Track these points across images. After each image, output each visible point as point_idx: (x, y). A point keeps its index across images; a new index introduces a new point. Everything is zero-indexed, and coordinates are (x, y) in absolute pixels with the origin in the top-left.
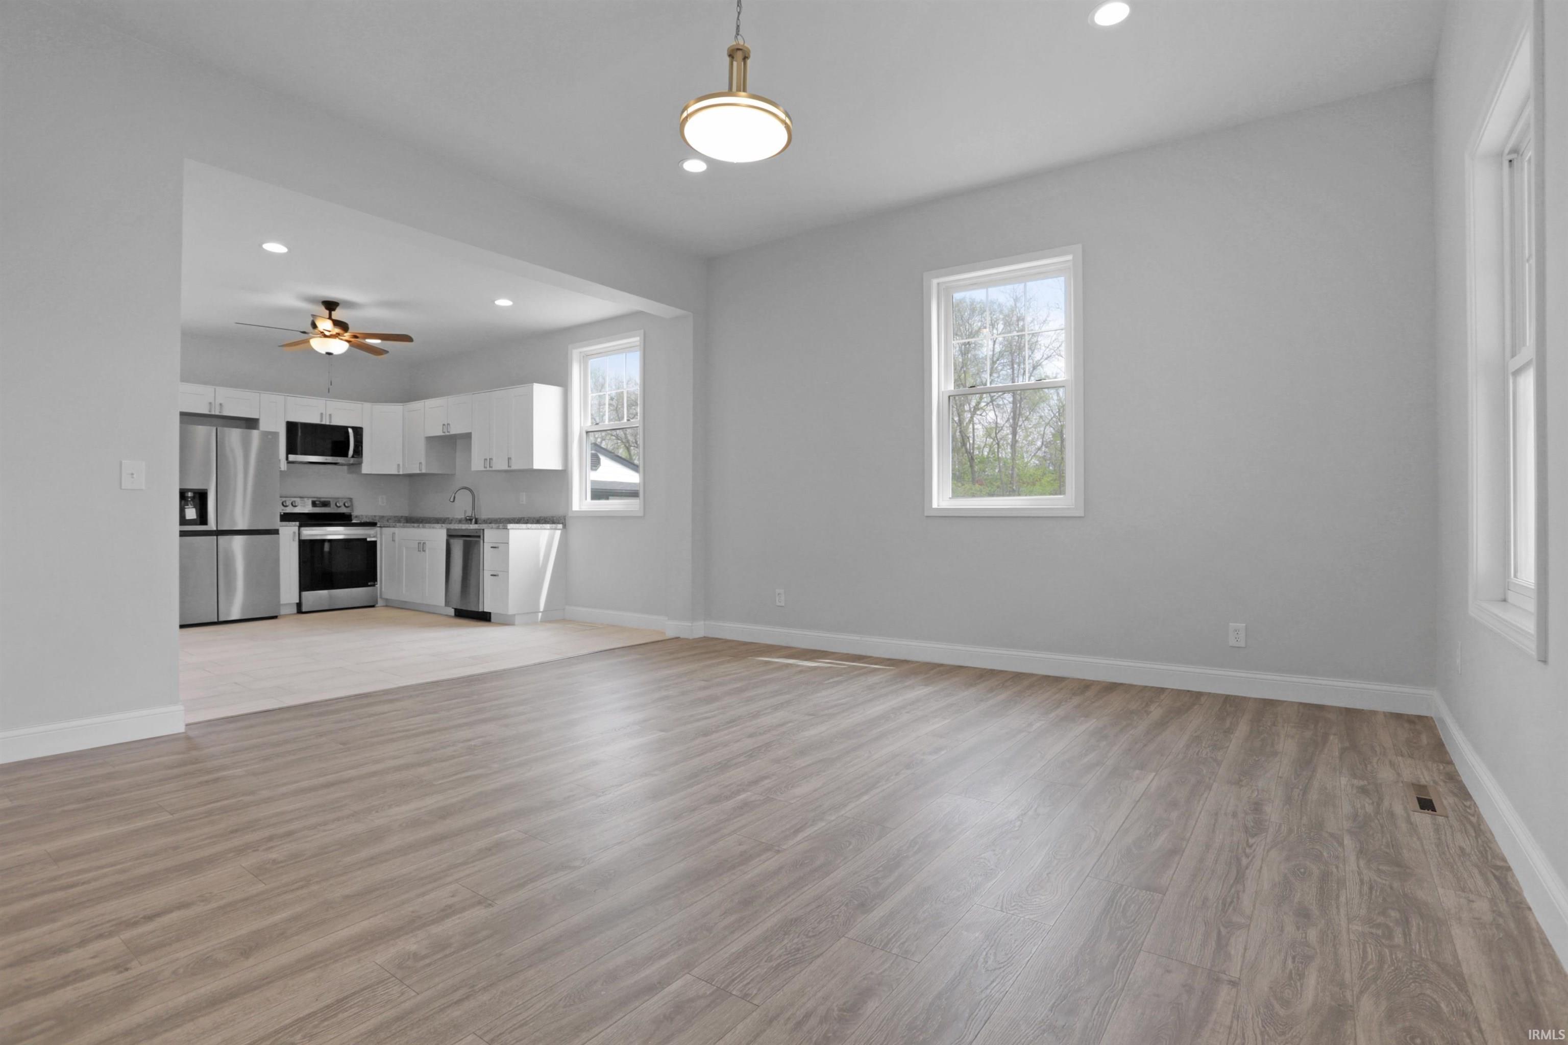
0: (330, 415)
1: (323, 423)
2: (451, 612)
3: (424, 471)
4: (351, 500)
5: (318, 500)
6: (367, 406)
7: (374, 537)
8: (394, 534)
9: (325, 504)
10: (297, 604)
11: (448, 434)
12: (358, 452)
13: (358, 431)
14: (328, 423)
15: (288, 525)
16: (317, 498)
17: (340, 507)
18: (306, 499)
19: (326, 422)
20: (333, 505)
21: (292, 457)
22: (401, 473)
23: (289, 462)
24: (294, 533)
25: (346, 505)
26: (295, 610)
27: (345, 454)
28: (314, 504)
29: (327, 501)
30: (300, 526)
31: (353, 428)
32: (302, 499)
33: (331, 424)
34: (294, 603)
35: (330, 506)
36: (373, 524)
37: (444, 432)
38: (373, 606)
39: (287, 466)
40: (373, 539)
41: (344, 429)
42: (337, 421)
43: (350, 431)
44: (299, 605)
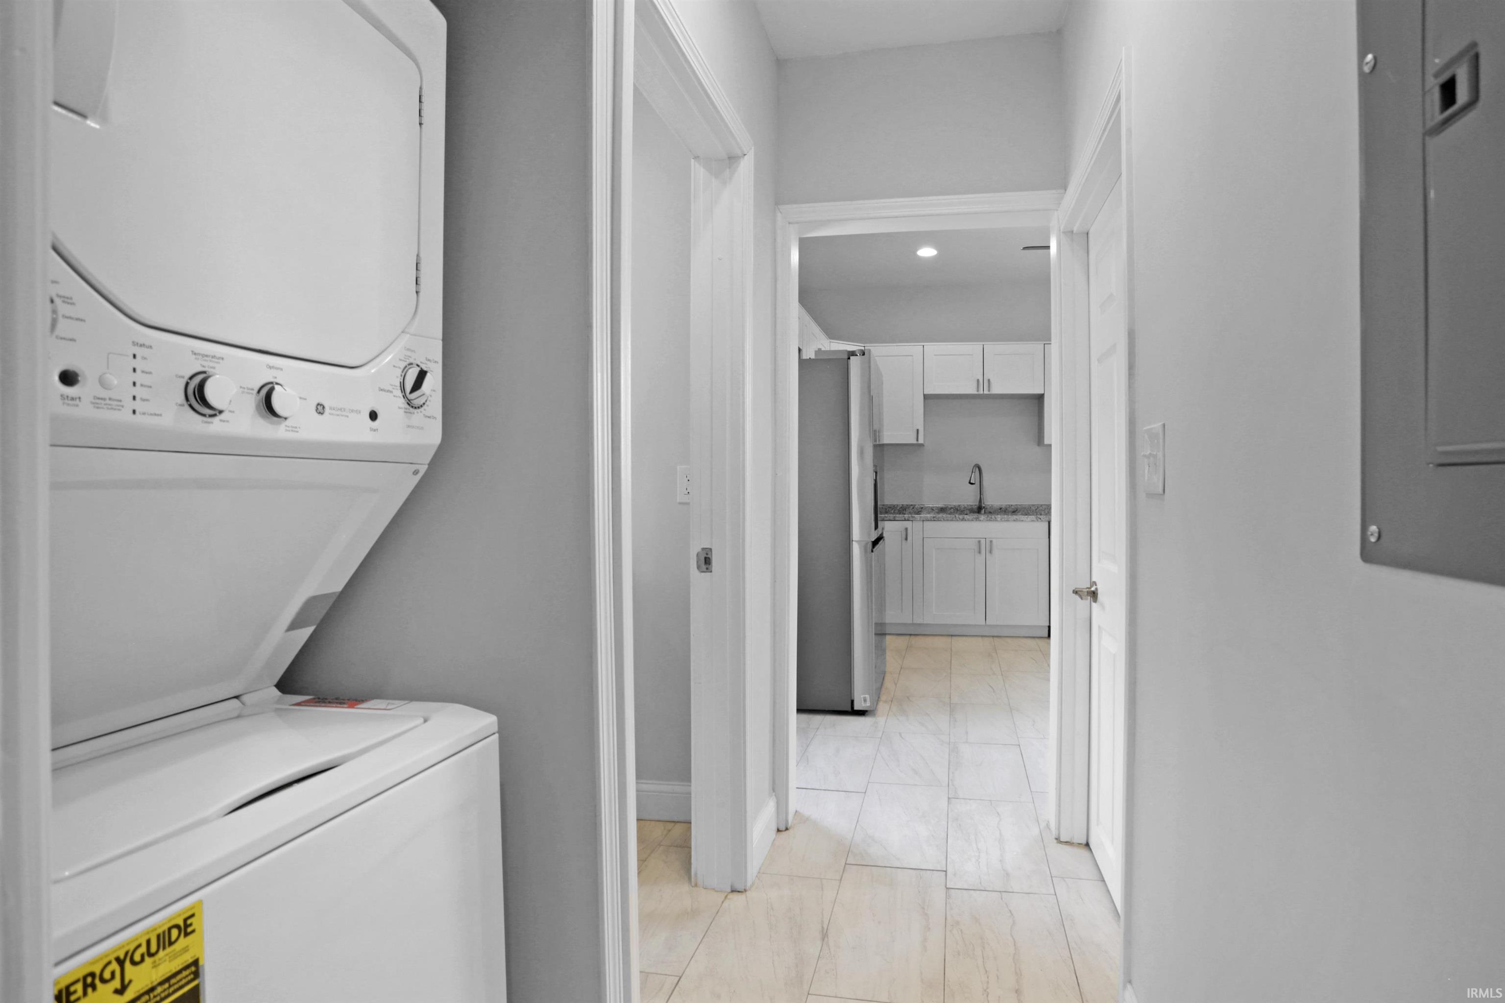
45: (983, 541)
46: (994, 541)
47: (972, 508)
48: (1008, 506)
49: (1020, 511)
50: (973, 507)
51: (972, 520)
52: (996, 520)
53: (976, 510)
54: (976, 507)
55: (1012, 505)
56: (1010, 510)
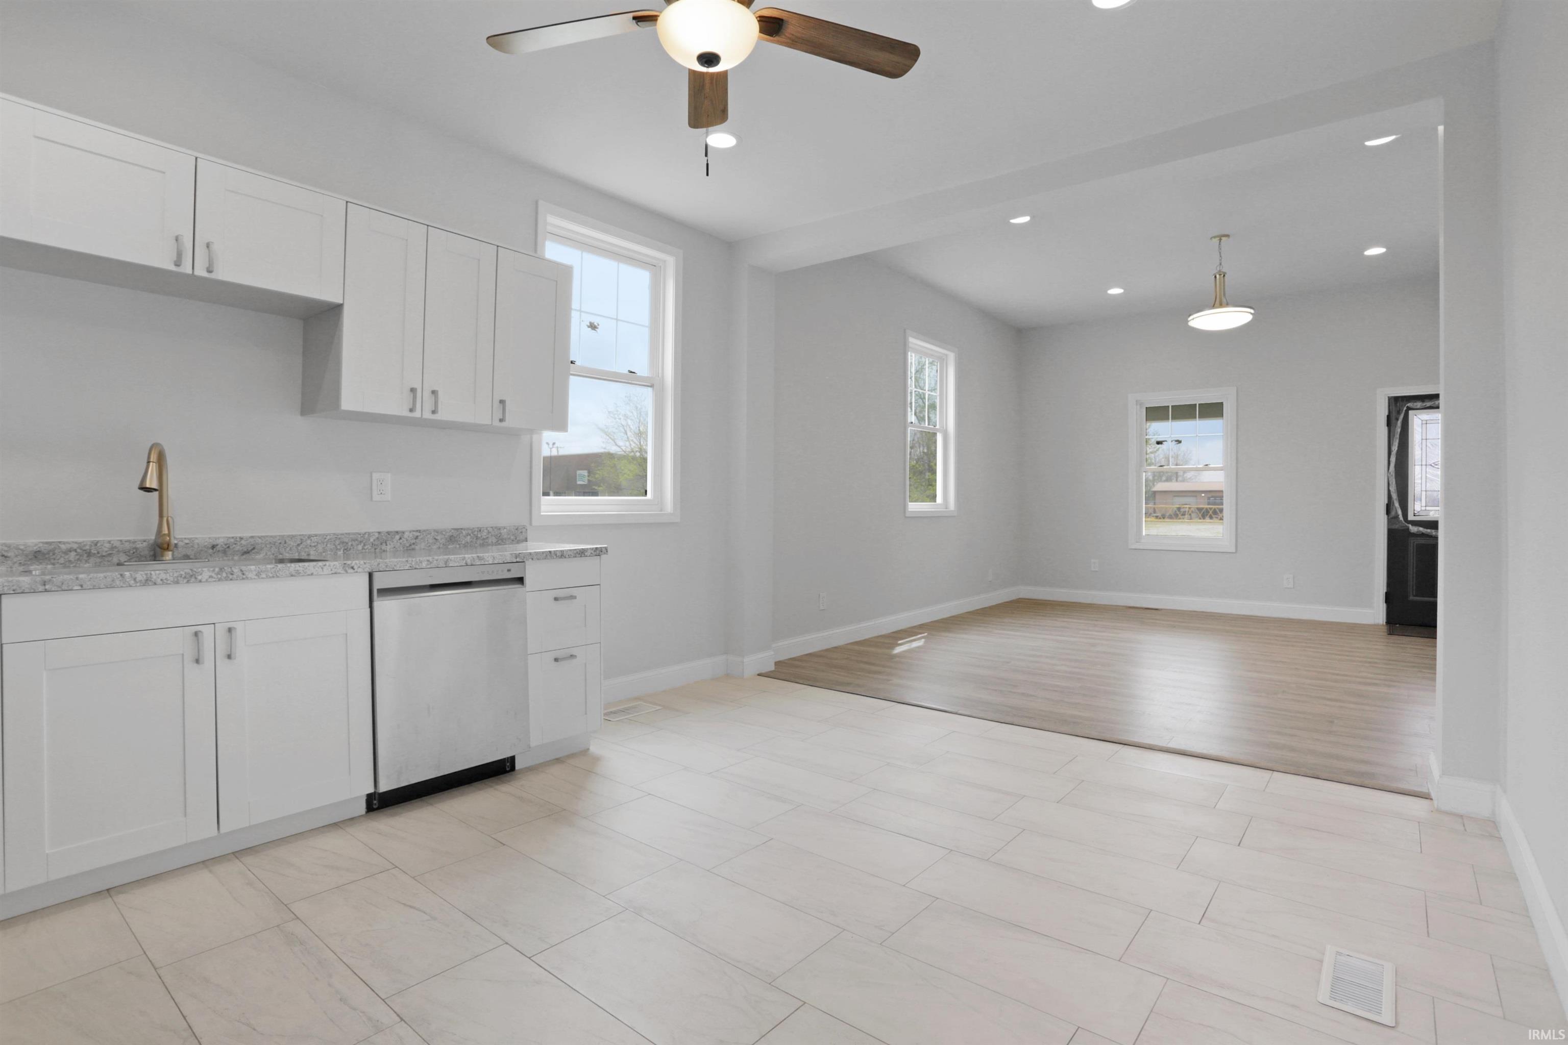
2: (360, 807)
45: (207, 632)
46: (239, 627)
47: (136, 549)
48: (232, 540)
49: (262, 549)
50: (139, 545)
51: (177, 583)
52: (243, 576)
53: (146, 552)
54: (145, 544)
55: (241, 538)
56: (238, 548)
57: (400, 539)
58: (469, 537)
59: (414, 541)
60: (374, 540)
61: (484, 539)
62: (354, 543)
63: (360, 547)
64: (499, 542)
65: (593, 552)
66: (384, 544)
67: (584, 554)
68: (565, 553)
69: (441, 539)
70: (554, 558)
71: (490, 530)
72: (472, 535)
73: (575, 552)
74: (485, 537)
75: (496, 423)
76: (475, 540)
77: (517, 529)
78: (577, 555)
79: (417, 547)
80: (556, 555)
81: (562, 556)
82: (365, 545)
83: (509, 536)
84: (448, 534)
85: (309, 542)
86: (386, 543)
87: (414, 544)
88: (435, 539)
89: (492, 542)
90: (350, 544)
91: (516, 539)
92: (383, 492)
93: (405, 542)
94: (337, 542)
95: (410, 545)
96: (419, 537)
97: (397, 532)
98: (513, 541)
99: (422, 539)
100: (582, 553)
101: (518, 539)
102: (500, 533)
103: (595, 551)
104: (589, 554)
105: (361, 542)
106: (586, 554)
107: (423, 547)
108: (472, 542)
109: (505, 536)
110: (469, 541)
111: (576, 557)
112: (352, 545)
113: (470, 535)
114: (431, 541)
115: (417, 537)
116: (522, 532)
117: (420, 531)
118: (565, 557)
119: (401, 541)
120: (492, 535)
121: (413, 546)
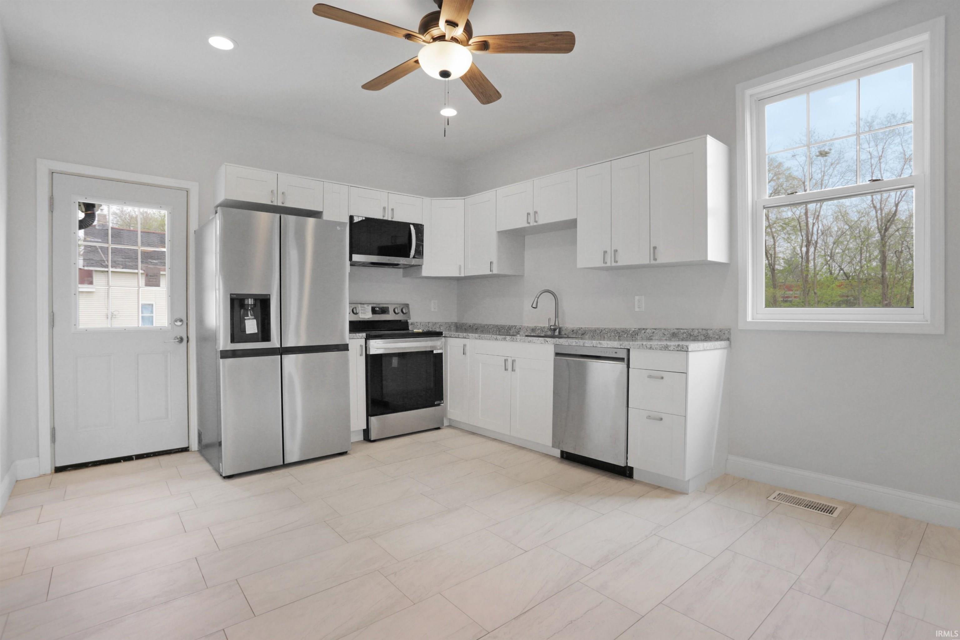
0: (392, 210)
1: (385, 218)
2: (557, 453)
3: (495, 271)
4: (407, 306)
5: (377, 306)
6: (427, 200)
7: (441, 349)
8: (465, 346)
9: (384, 311)
10: (364, 430)
11: (535, 224)
12: (419, 253)
13: (419, 228)
14: (390, 219)
15: (355, 337)
16: (376, 304)
17: (398, 313)
18: (365, 306)
19: (388, 217)
20: (391, 310)
21: (357, 258)
22: (462, 275)
23: (353, 264)
24: (361, 346)
25: (404, 311)
26: (361, 437)
27: (408, 256)
28: (374, 311)
29: (386, 307)
30: (368, 338)
31: (414, 225)
32: (362, 305)
33: (393, 220)
34: (361, 430)
35: (388, 313)
36: (439, 334)
37: (529, 223)
38: (438, 428)
39: (350, 267)
40: (439, 351)
41: (406, 225)
42: (399, 217)
43: (412, 227)
44: (366, 433)
57: (645, 333)
58: (685, 334)
59: (652, 334)
60: (632, 333)
61: (695, 336)
62: (623, 333)
63: (625, 336)
64: (706, 339)
65: (675, 348)
66: (637, 335)
67: (668, 349)
68: (653, 346)
69: (668, 334)
70: (645, 349)
71: (700, 331)
72: (687, 333)
73: (661, 346)
74: (696, 335)
75: (653, 262)
76: (689, 337)
77: (720, 331)
78: (663, 349)
79: (654, 338)
80: (646, 347)
81: (650, 348)
82: (627, 335)
83: (714, 336)
84: (671, 332)
85: (604, 331)
86: (638, 335)
87: (652, 336)
88: (664, 334)
89: (701, 339)
90: (621, 334)
91: (720, 338)
92: (640, 307)
93: (647, 335)
94: (616, 332)
95: (650, 337)
96: (655, 333)
97: (644, 329)
98: (717, 339)
99: (656, 333)
100: (667, 347)
101: (721, 338)
102: (708, 333)
103: (677, 347)
104: (672, 349)
105: (626, 333)
106: (669, 349)
107: (657, 338)
108: (687, 337)
109: (712, 335)
110: (685, 337)
111: (661, 350)
112: (622, 334)
113: (686, 333)
114: (661, 335)
115: (654, 332)
116: (724, 334)
117: (655, 329)
118: (653, 349)
119: (645, 334)
120: (701, 334)
121: (651, 338)
